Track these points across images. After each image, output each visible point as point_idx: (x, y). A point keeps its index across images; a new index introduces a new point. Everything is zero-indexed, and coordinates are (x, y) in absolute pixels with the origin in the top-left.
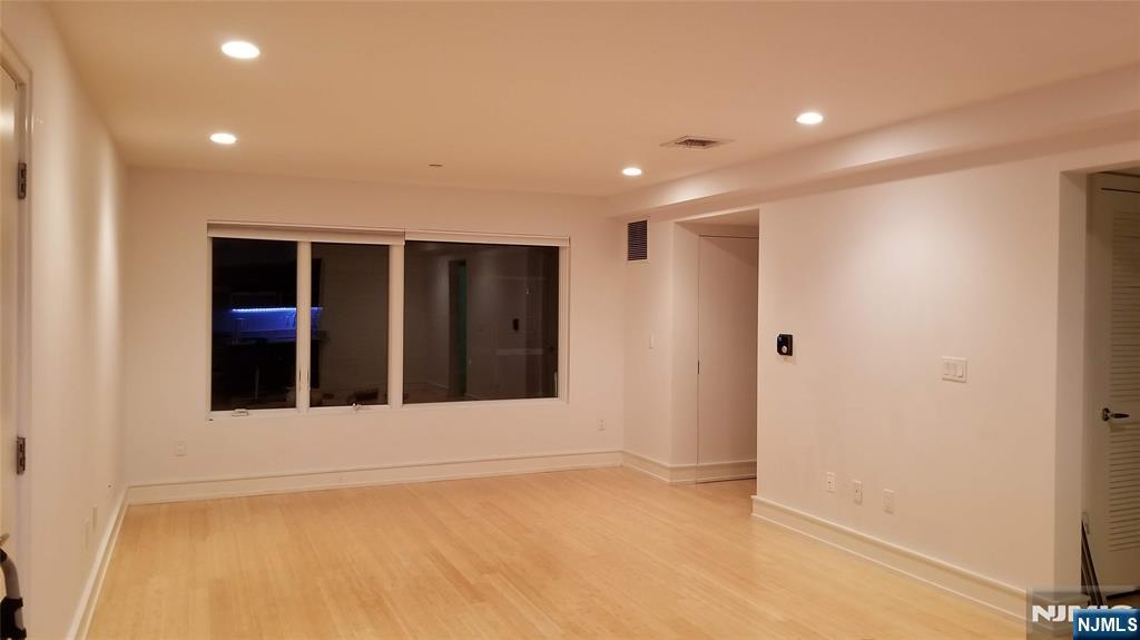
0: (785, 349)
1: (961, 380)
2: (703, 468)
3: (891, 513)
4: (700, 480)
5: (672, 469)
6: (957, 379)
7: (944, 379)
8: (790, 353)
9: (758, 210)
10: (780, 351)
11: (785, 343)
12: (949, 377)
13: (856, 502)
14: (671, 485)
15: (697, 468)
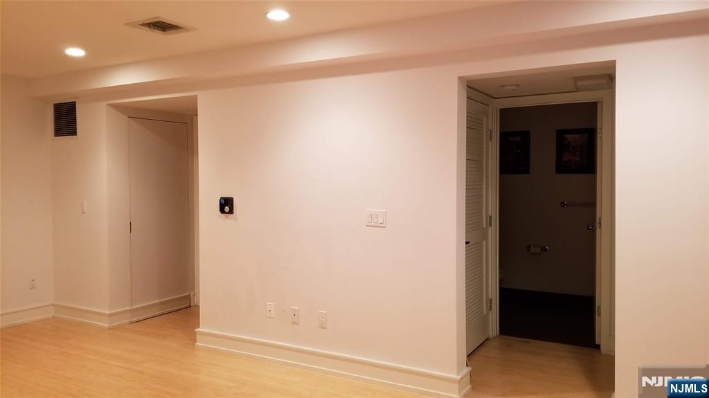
0: (227, 209)
1: (382, 226)
2: (138, 309)
3: (325, 328)
4: (133, 320)
5: (111, 315)
6: (380, 225)
7: (367, 226)
8: (231, 212)
9: (196, 96)
10: (222, 211)
11: (226, 205)
12: (372, 224)
13: (293, 323)
14: (110, 328)
15: (131, 311)
